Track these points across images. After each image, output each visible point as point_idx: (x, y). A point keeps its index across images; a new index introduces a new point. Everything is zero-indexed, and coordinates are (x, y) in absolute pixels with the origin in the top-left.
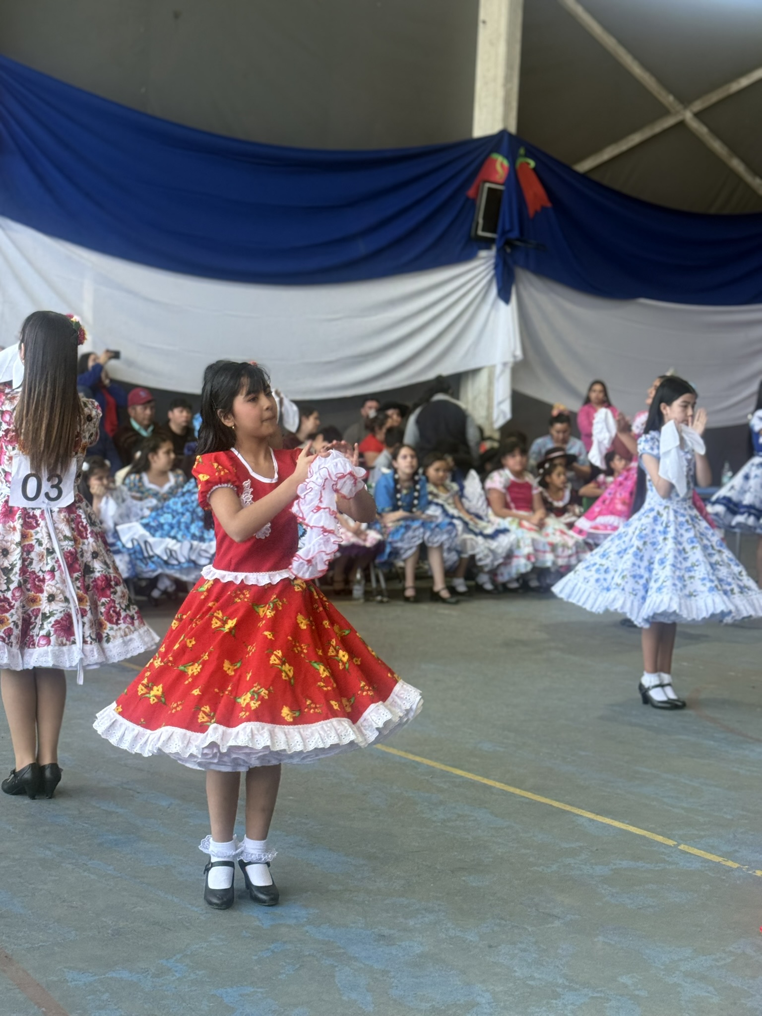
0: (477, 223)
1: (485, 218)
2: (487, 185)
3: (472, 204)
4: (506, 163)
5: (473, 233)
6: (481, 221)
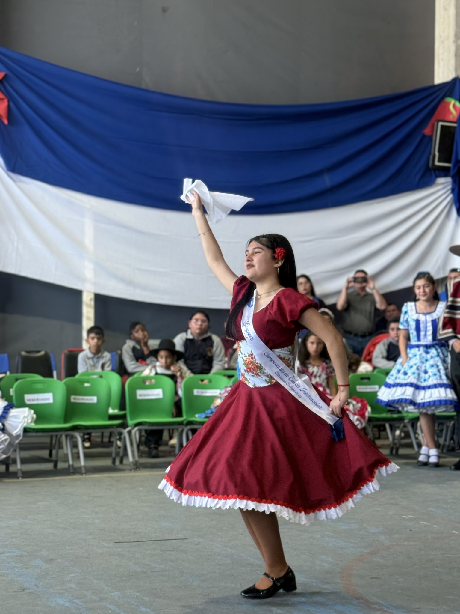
0: (434, 156)
1: (439, 151)
3: (428, 140)
4: (457, 105)
5: (430, 164)
6: (437, 154)
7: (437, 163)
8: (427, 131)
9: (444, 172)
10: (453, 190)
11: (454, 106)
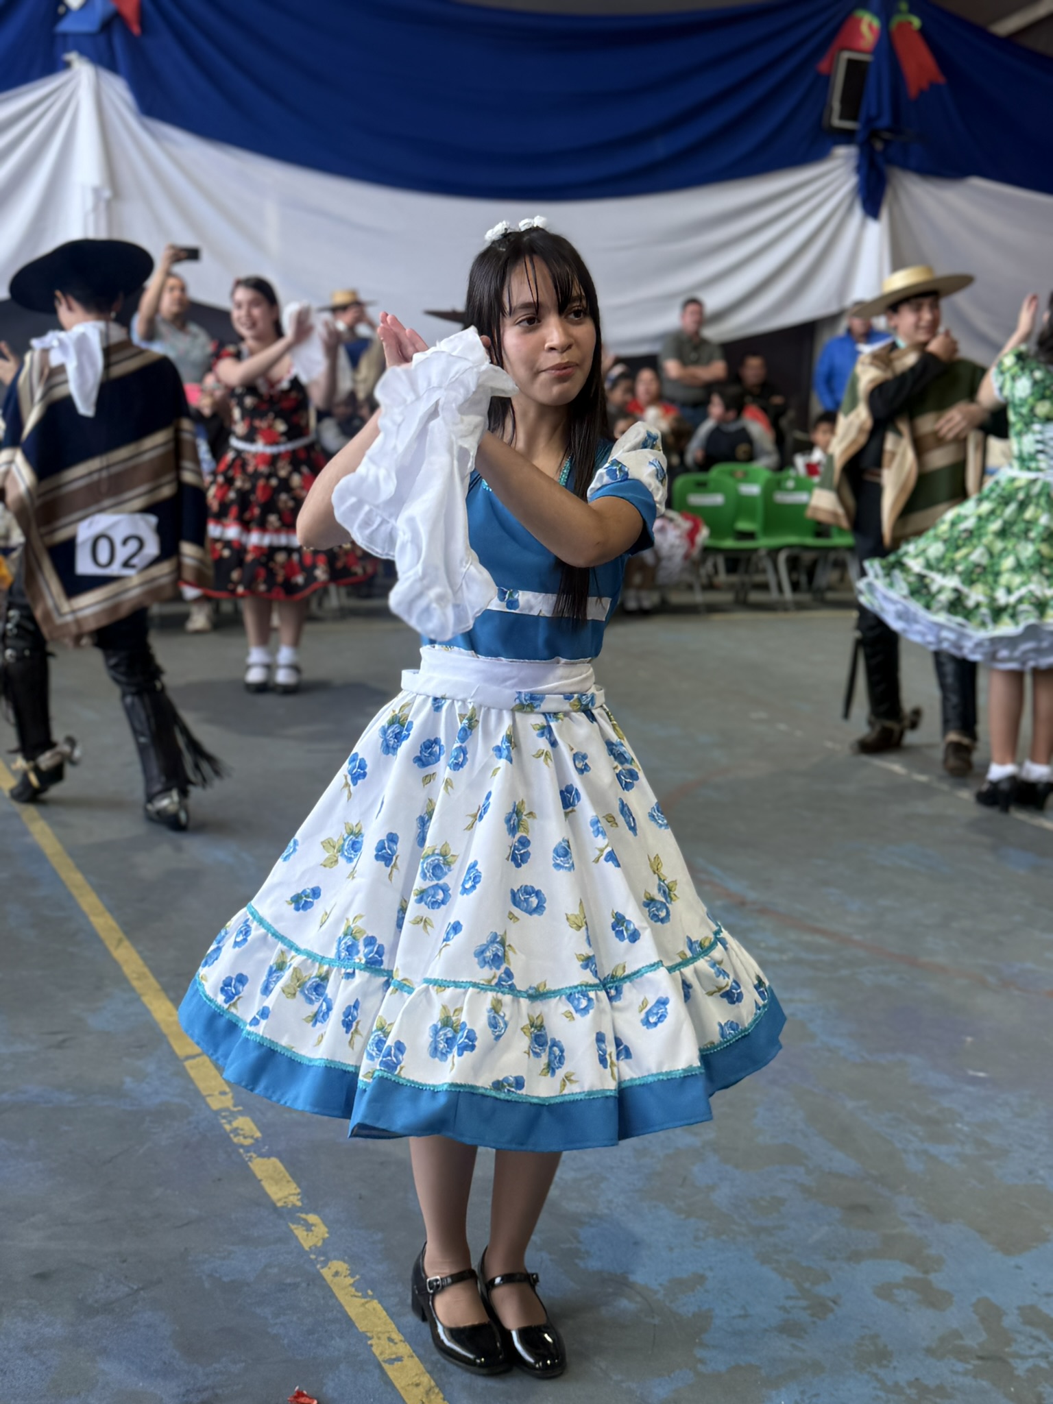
0: (832, 109)
1: (842, 101)
2: (846, 55)
3: (825, 81)
4: (876, 23)
5: (825, 123)
6: (837, 105)
7: (837, 122)
8: (823, 66)
9: (845, 137)
10: (859, 169)
11: (870, 27)
